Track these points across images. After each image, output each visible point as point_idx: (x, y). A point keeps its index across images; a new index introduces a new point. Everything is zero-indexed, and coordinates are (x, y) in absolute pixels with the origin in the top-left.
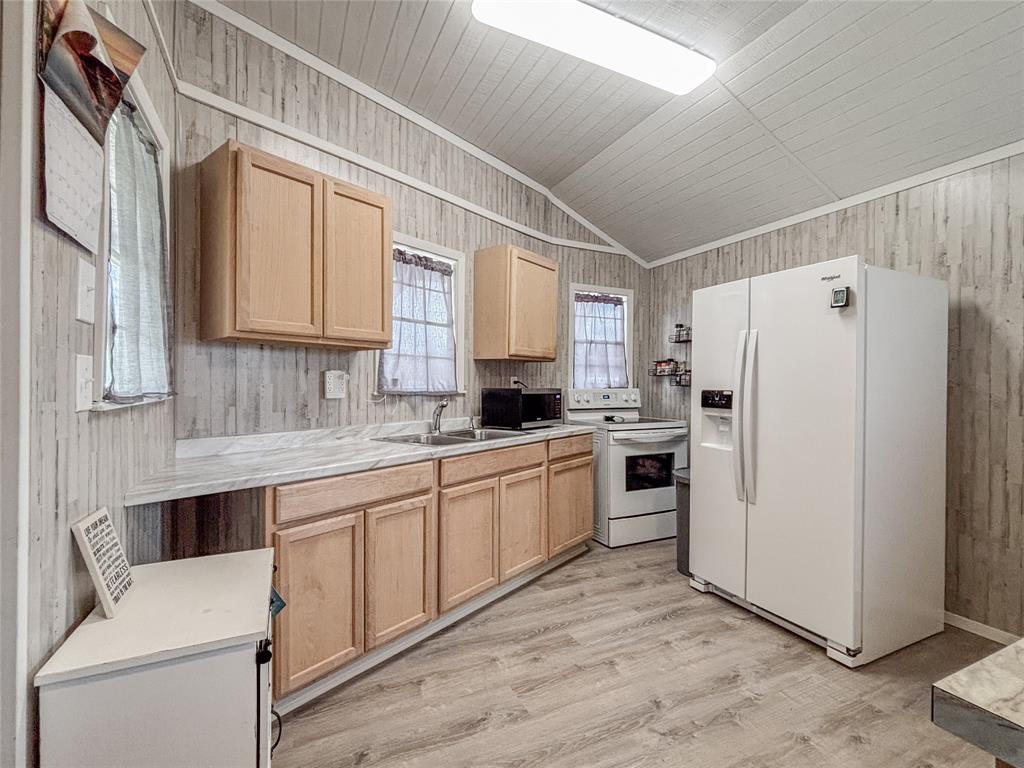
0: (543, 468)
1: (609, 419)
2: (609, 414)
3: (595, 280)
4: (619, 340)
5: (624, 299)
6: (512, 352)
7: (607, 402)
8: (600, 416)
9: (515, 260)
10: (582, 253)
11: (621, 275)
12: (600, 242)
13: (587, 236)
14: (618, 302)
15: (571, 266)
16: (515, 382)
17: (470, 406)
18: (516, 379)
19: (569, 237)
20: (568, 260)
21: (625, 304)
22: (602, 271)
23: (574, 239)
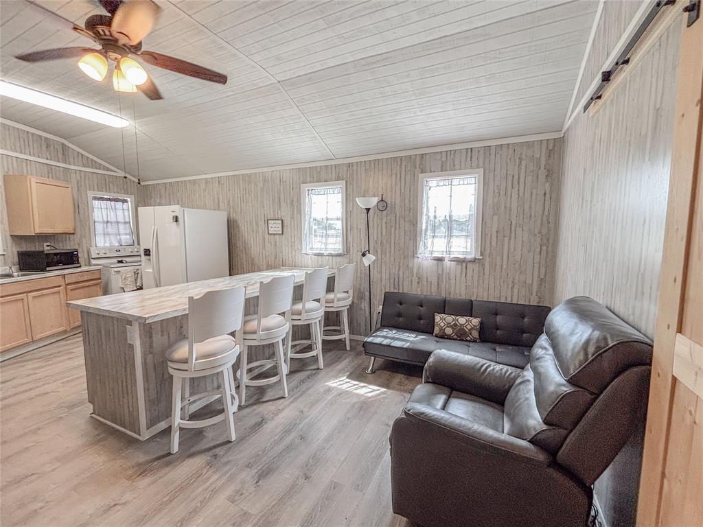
0: (62, 288)
1: (121, 262)
2: (120, 259)
3: (106, 189)
4: (127, 220)
5: (129, 200)
6: (37, 231)
7: (119, 253)
8: (115, 260)
9: (34, 185)
10: (95, 175)
11: (125, 187)
12: (108, 170)
13: (98, 166)
14: (124, 201)
15: (87, 182)
16: (48, 246)
17: (9, 261)
18: (48, 244)
19: (84, 166)
20: (85, 179)
21: (129, 203)
22: (111, 185)
23: (89, 167)
